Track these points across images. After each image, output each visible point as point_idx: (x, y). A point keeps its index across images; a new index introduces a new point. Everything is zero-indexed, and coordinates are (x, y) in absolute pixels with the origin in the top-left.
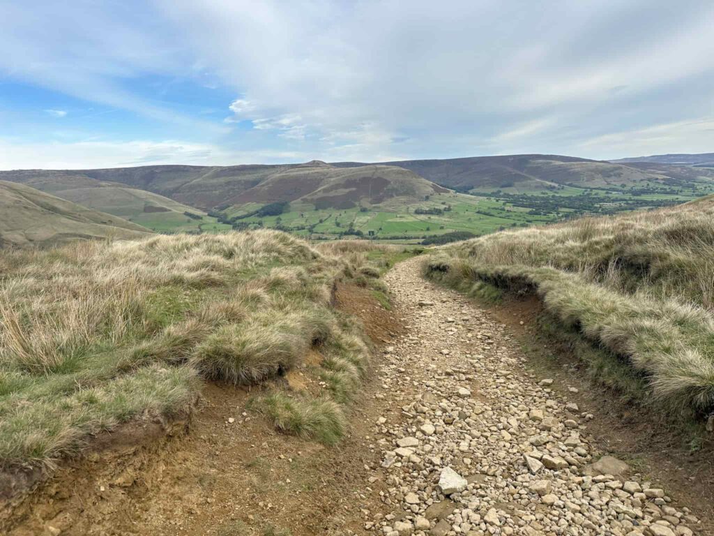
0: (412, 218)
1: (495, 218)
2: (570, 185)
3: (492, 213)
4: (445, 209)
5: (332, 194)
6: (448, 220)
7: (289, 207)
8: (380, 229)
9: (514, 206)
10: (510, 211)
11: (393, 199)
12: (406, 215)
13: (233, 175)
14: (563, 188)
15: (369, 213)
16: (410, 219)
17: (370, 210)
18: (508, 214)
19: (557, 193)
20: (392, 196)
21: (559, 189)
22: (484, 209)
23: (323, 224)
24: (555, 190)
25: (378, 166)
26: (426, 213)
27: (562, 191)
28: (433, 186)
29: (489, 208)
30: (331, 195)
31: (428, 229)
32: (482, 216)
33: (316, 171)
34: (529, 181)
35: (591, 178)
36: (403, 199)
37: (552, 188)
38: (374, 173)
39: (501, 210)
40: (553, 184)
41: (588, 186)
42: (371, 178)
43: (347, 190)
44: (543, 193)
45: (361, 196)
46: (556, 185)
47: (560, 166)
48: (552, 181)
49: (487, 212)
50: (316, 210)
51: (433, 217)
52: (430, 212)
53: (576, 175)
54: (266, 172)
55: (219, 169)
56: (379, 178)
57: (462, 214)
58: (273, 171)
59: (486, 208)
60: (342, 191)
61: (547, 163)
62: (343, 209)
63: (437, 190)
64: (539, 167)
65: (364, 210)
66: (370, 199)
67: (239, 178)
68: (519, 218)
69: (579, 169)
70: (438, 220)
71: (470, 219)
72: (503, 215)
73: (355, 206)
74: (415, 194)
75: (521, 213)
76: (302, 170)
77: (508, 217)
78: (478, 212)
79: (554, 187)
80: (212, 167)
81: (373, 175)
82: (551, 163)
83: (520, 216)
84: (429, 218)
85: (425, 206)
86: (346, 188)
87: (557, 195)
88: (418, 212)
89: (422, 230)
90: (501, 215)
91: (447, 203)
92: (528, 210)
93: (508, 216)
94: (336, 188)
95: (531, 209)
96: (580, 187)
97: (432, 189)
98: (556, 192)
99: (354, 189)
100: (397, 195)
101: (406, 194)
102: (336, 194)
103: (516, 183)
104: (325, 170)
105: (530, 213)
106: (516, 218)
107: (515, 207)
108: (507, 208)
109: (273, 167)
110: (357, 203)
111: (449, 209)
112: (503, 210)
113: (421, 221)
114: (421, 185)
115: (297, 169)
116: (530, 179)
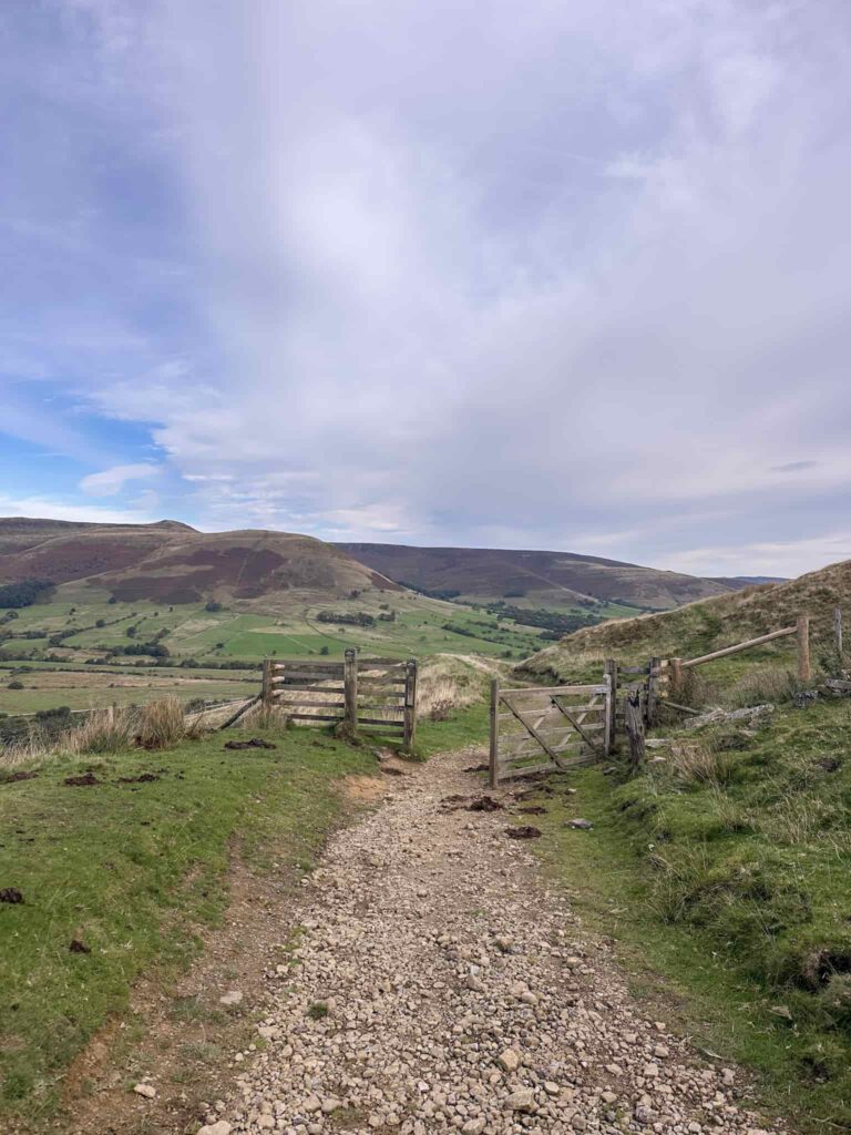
0: (308, 629)
1: (474, 640)
2: (617, 602)
3: (472, 631)
4: (382, 618)
5: (157, 574)
6: (382, 637)
7: (55, 592)
8: (220, 646)
9: (515, 623)
10: (508, 630)
11: (286, 592)
12: (297, 623)
14: (606, 606)
15: (223, 615)
16: (303, 629)
17: (227, 609)
18: (501, 635)
19: (598, 612)
20: (285, 586)
21: (599, 607)
22: (460, 623)
23: (102, 630)
24: (593, 608)
26: (341, 620)
27: (606, 610)
28: (373, 577)
29: (469, 622)
30: (155, 577)
31: (324, 652)
32: (449, 635)
34: (552, 590)
35: (652, 594)
36: (304, 592)
37: (589, 604)
38: (258, 542)
39: (491, 626)
40: (590, 599)
41: (647, 605)
42: (248, 550)
43: (194, 569)
44: (572, 611)
45: (218, 582)
46: (596, 601)
47: (602, 572)
48: (590, 594)
49: (463, 627)
50: (112, 601)
51: (350, 630)
52: (349, 621)
53: (628, 588)
56: (267, 552)
57: (412, 628)
59: (463, 622)
60: (183, 570)
61: (582, 566)
62: (169, 603)
63: (379, 583)
64: (569, 571)
65: (213, 608)
66: (235, 589)
68: (520, 644)
69: (634, 579)
70: (360, 636)
71: (423, 639)
72: (492, 636)
73: (197, 599)
74: (333, 586)
75: (527, 635)
77: (500, 640)
78: (446, 628)
79: (592, 604)
81: (255, 546)
82: (588, 566)
83: (523, 641)
84: (343, 630)
85: (343, 608)
86: (192, 565)
87: (595, 615)
88: (322, 619)
89: (311, 653)
90: (487, 636)
91: (391, 607)
92: (539, 631)
93: (502, 638)
94: (170, 564)
95: (545, 630)
96: (634, 607)
97: (370, 582)
98: (594, 611)
99: (209, 567)
100: (296, 585)
101: (315, 584)
102: (166, 575)
103: (531, 592)
105: (543, 637)
106: (515, 643)
107: (518, 626)
108: (501, 625)
110: (205, 595)
111: (391, 618)
112: (495, 627)
113: (323, 634)
114: (346, 570)
116: (552, 587)
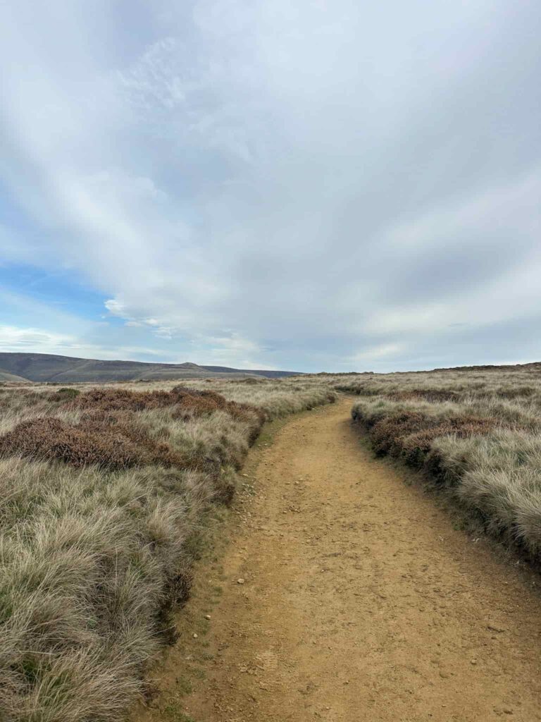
13: (108, 369)
25: (246, 374)
33: (188, 372)
54: (139, 369)
55: (95, 363)
58: (148, 368)
67: (114, 372)
76: (174, 371)
80: (88, 360)
104: (197, 372)
109: (148, 365)
115: (170, 369)
